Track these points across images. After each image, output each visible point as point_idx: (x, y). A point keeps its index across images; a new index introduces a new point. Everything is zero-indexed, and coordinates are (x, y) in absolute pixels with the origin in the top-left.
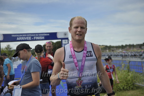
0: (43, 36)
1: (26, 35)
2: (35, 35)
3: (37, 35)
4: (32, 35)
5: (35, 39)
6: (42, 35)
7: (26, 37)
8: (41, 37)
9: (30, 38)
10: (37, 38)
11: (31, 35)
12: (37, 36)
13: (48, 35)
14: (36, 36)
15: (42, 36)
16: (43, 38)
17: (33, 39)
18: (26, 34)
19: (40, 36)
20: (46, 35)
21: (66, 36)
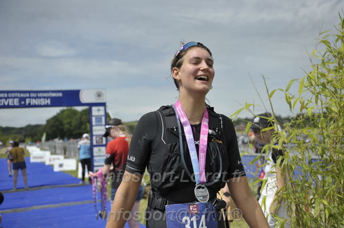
0: (47, 98)
1: (6, 95)
2: (28, 95)
3: (32, 95)
4: (22, 95)
5: (29, 104)
6: (45, 95)
7: (6, 99)
8: (42, 100)
9: (16, 102)
10: (34, 102)
11: (18, 95)
12: (33, 98)
13: (60, 95)
14: (30, 97)
15: (44, 98)
16: (49, 101)
17: (23, 103)
18: (8, 92)
19: (40, 98)
20: (54, 95)
21: (102, 98)
